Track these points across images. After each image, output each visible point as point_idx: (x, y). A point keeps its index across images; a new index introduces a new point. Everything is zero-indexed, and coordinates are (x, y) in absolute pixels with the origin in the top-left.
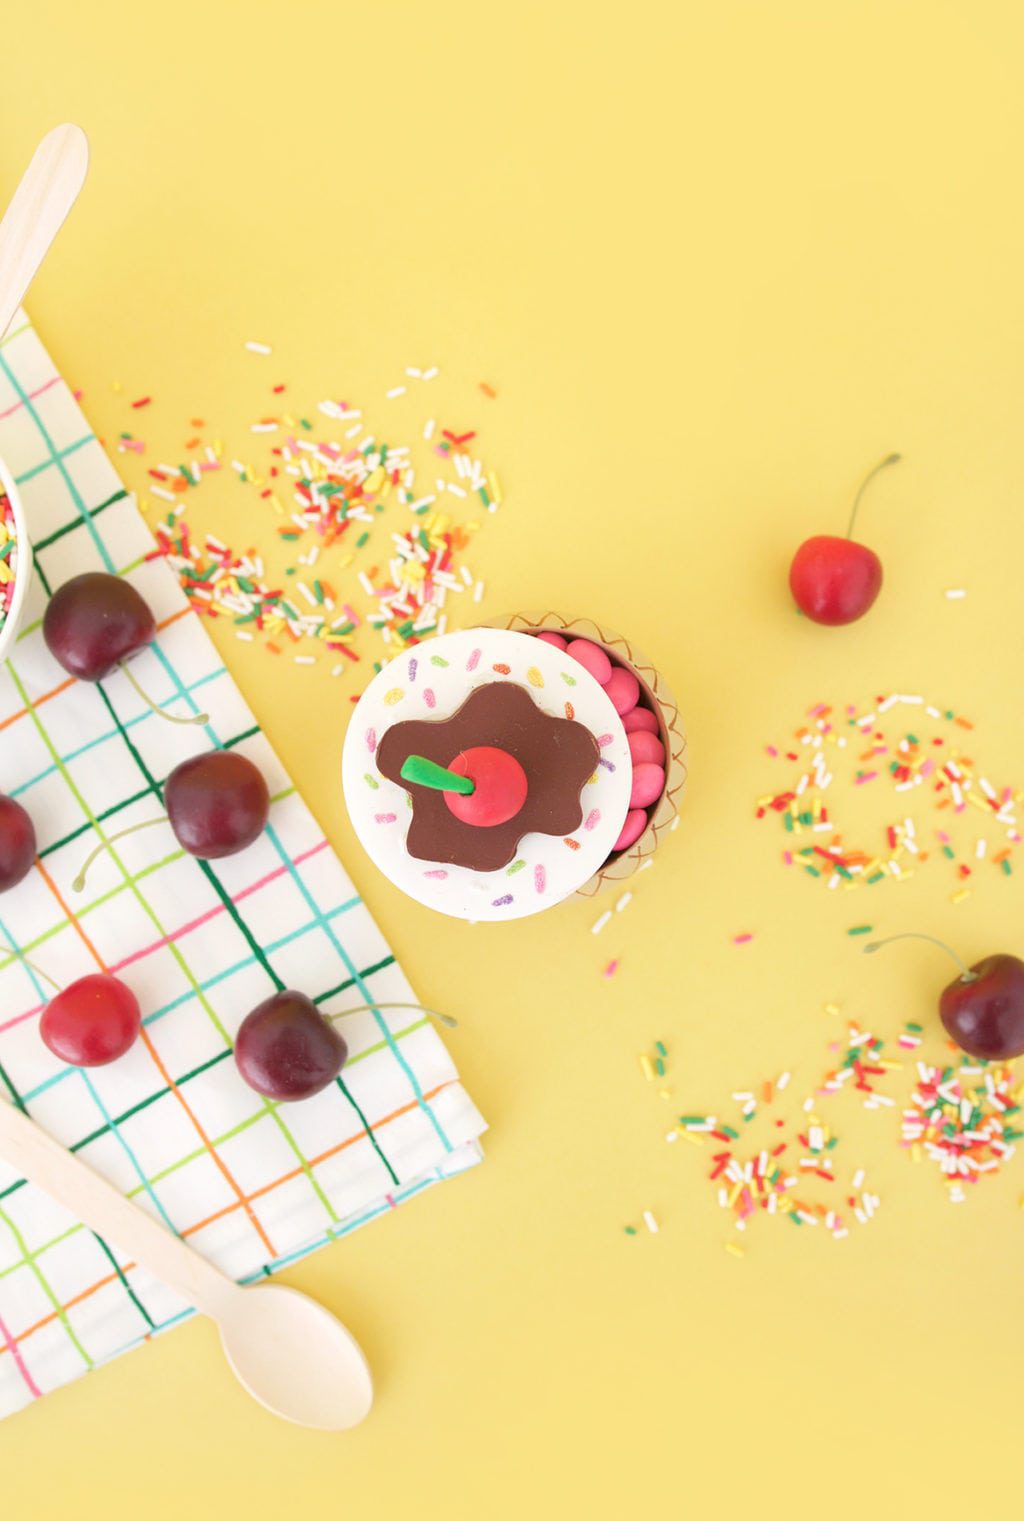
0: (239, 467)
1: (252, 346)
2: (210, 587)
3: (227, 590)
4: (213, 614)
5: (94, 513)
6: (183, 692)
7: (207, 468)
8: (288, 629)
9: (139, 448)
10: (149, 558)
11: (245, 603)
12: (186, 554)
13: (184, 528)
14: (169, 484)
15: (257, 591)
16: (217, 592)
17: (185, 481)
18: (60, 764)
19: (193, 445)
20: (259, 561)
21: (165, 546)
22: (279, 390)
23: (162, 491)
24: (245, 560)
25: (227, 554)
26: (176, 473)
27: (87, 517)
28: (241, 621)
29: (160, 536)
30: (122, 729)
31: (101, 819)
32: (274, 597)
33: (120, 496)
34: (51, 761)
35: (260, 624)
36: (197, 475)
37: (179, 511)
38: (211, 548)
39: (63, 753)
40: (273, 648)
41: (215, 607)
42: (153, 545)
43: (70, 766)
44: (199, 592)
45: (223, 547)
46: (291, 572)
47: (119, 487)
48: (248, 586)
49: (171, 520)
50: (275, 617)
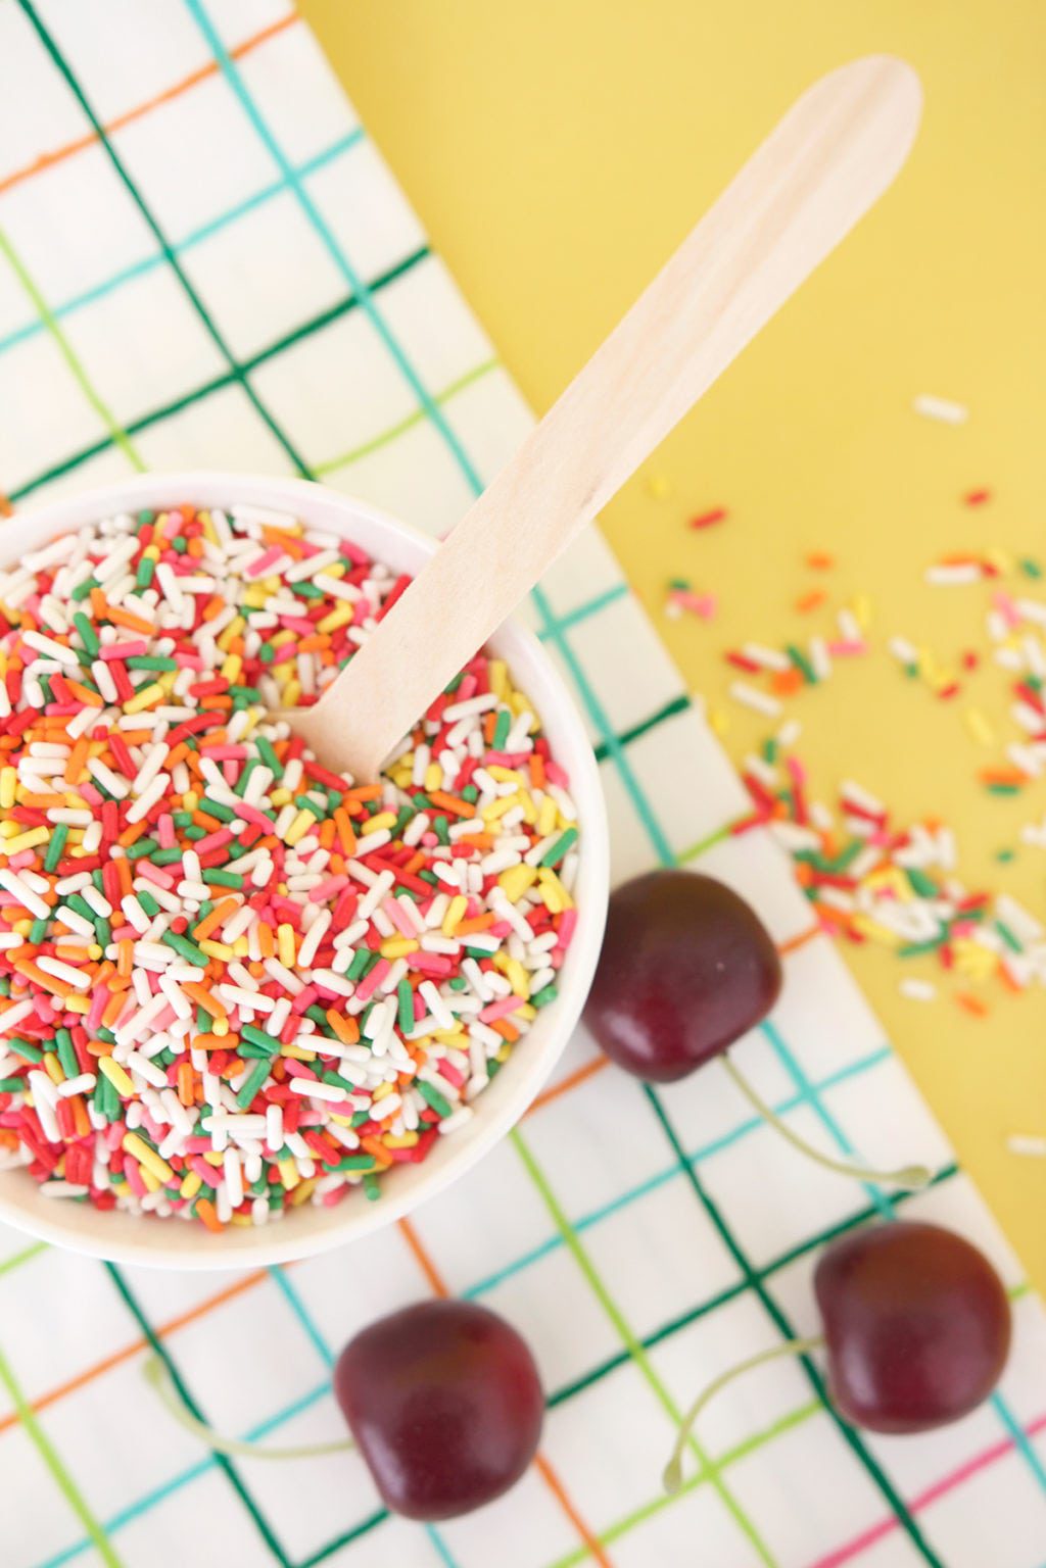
0: (904, 650)
1: (930, 405)
2: (848, 885)
3: (888, 893)
4: (855, 937)
5: (628, 738)
6: (807, 1093)
7: (842, 649)
8: (1003, 973)
9: (702, 610)
10: (739, 828)
11: (924, 919)
12: (800, 817)
13: (795, 769)
14: (762, 680)
15: (942, 896)
16: (865, 896)
17: (798, 674)
18: (568, 1234)
19: (810, 603)
20: (946, 838)
21: (766, 805)
22: (977, 498)
23: (749, 692)
24: (919, 834)
25: (881, 821)
26: (778, 661)
27: (614, 746)
28: (909, 950)
29: (752, 784)
30: (687, 1165)
31: (650, 1342)
32: (974, 908)
33: (678, 706)
34: (549, 1230)
35: (947, 957)
36: (821, 663)
37: (788, 735)
38: (850, 809)
39: (574, 1211)
40: (973, 1006)
41: (861, 925)
42: (742, 804)
43: (590, 1239)
44: (832, 897)
45: (872, 804)
46: (1005, 856)
47: (672, 689)
48: (923, 885)
49: (769, 751)
50: (979, 948)
